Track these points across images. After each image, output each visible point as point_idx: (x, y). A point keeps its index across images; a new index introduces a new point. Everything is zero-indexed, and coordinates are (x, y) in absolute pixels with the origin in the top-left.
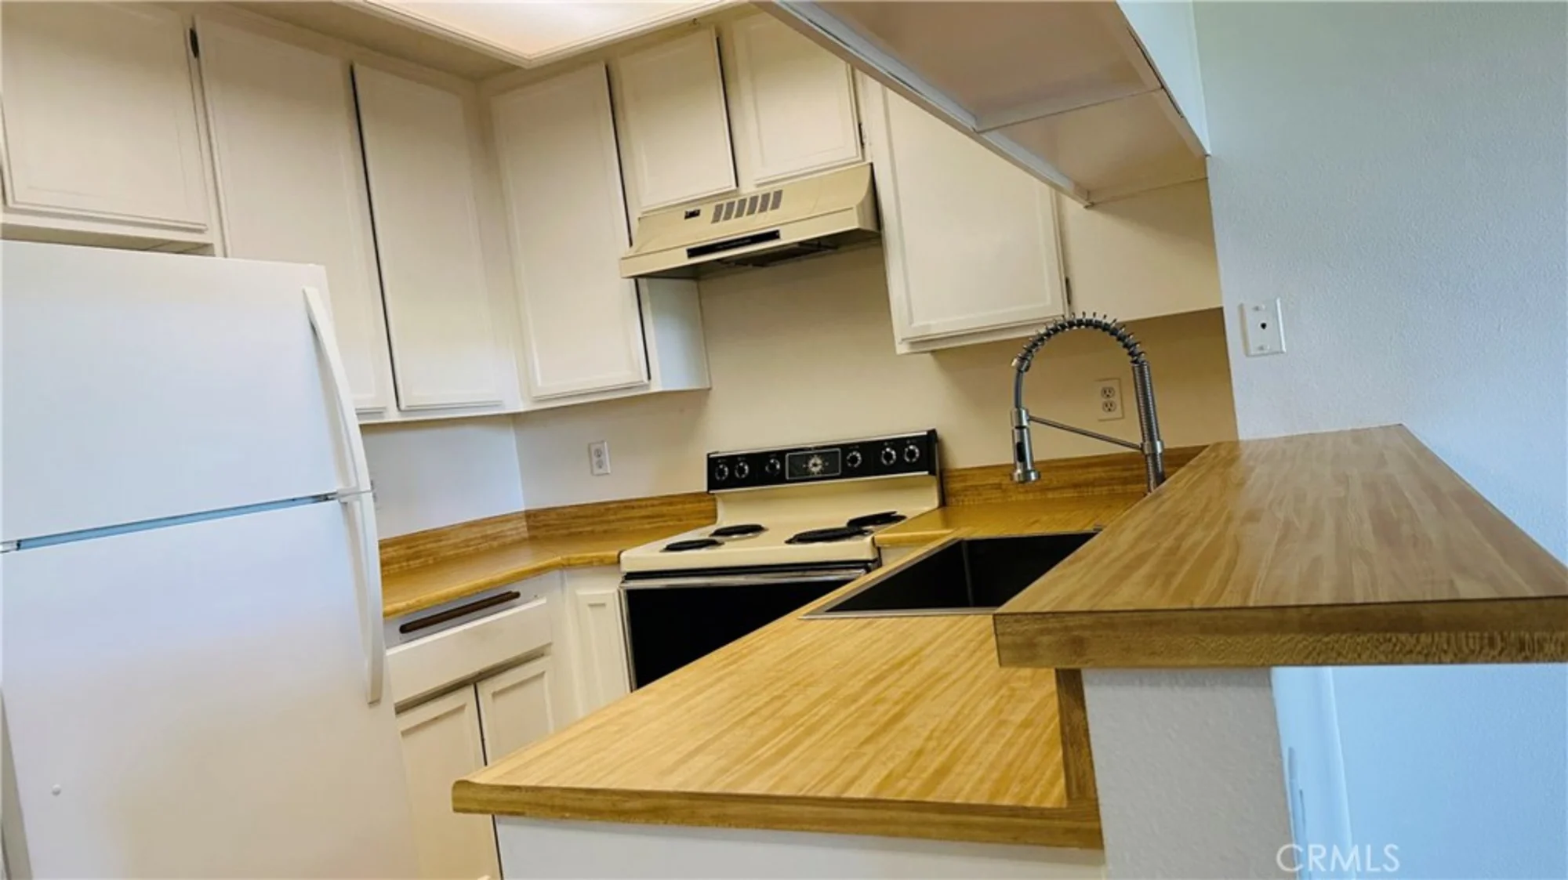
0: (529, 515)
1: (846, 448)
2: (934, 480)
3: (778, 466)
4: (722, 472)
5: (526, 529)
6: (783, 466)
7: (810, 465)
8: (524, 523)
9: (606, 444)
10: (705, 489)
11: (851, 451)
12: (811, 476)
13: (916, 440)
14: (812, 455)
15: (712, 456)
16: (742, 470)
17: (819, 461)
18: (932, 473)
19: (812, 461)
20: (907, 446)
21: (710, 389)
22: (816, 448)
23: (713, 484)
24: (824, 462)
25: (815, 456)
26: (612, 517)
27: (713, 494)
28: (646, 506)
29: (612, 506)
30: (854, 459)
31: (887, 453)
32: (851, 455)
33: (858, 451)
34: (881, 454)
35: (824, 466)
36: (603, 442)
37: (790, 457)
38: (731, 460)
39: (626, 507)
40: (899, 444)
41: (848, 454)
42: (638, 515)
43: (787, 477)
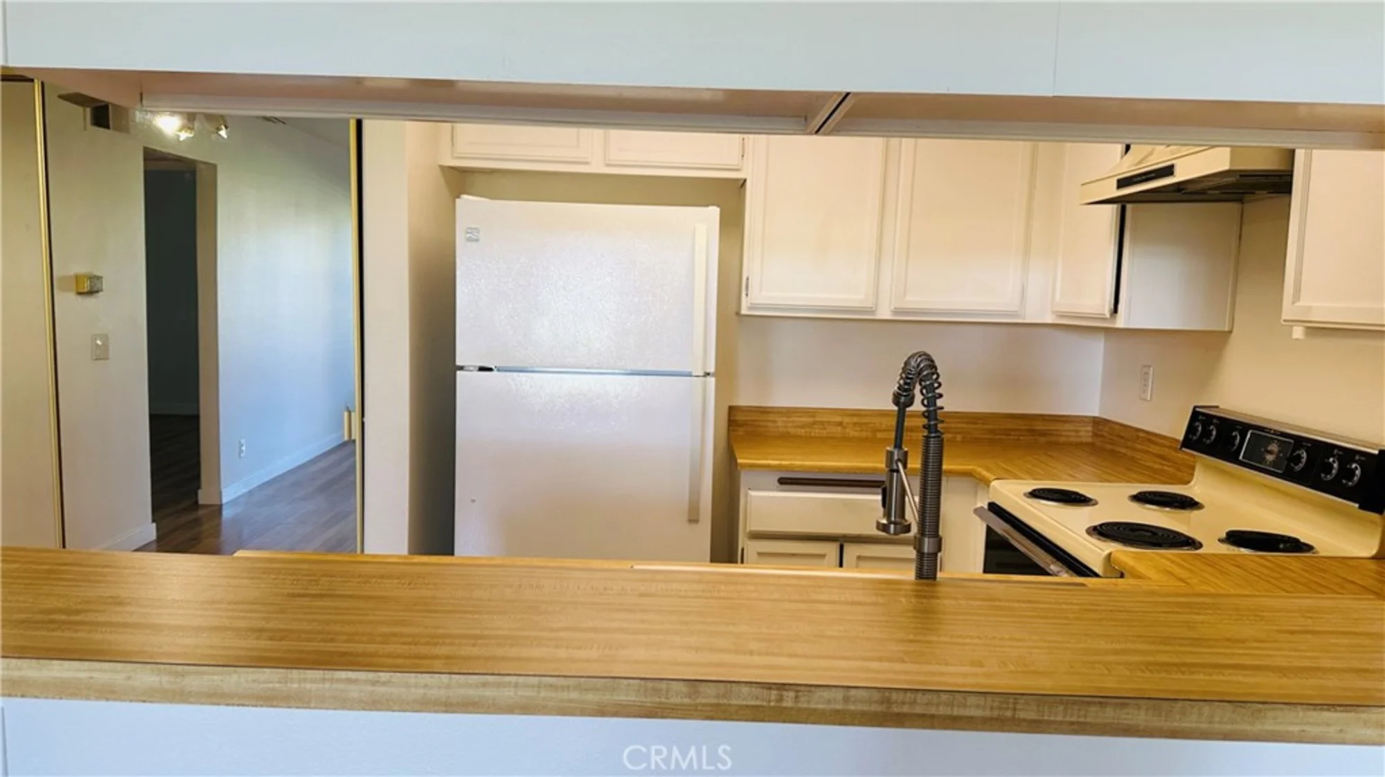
0: (1097, 422)
3: (1238, 441)
4: (1197, 430)
5: (1090, 434)
6: (1242, 442)
7: (1267, 452)
8: (1090, 428)
9: (1152, 369)
11: (1301, 448)
12: (1261, 465)
13: (1366, 458)
14: (1274, 440)
15: (1198, 409)
16: (1210, 434)
17: (1275, 450)
19: (1271, 448)
20: (1352, 462)
21: (1230, 332)
22: (1280, 432)
23: (1187, 440)
24: (1280, 452)
25: (1276, 441)
26: (1139, 446)
29: (1141, 434)
30: (1300, 459)
31: (1328, 463)
32: (1298, 452)
33: (1307, 450)
35: (1278, 457)
36: (1149, 366)
37: (1252, 434)
39: (1150, 440)
41: (1296, 451)
42: (1154, 451)
43: (1241, 458)
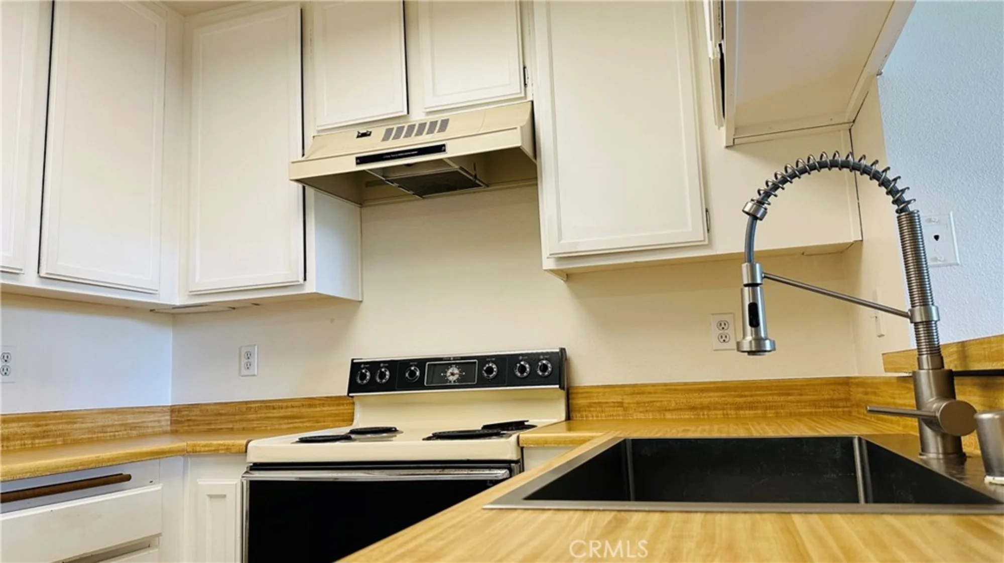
0: (174, 410)
1: (483, 360)
2: (563, 393)
3: (418, 373)
4: (363, 377)
5: (169, 423)
6: (422, 373)
7: (448, 374)
8: (168, 418)
9: (256, 347)
10: (344, 392)
11: (488, 362)
12: (448, 384)
13: (550, 356)
14: (451, 365)
15: (355, 361)
16: (382, 375)
17: (456, 371)
18: (562, 388)
19: (450, 371)
20: (540, 360)
21: (361, 302)
22: (455, 359)
23: (354, 387)
24: (460, 372)
25: (453, 366)
26: (253, 416)
27: (352, 397)
28: (287, 407)
29: (253, 405)
30: (490, 370)
31: (521, 365)
32: (487, 366)
33: (493, 362)
34: (516, 366)
35: (460, 376)
36: (255, 345)
37: (428, 365)
38: (374, 366)
40: (533, 358)
41: (485, 366)
43: (425, 384)
